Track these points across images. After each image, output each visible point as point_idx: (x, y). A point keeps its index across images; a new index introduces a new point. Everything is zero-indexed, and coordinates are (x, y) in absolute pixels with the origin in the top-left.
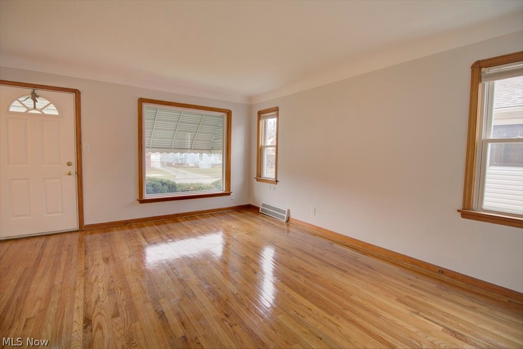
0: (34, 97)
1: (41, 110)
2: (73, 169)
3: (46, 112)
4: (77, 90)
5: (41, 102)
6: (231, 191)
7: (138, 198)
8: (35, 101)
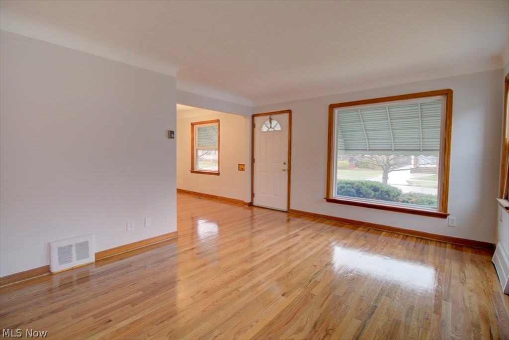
0: (271, 120)
1: (273, 128)
2: (286, 167)
3: (276, 129)
4: (290, 110)
5: (274, 123)
6: (448, 212)
7: (325, 197)
8: (271, 123)
